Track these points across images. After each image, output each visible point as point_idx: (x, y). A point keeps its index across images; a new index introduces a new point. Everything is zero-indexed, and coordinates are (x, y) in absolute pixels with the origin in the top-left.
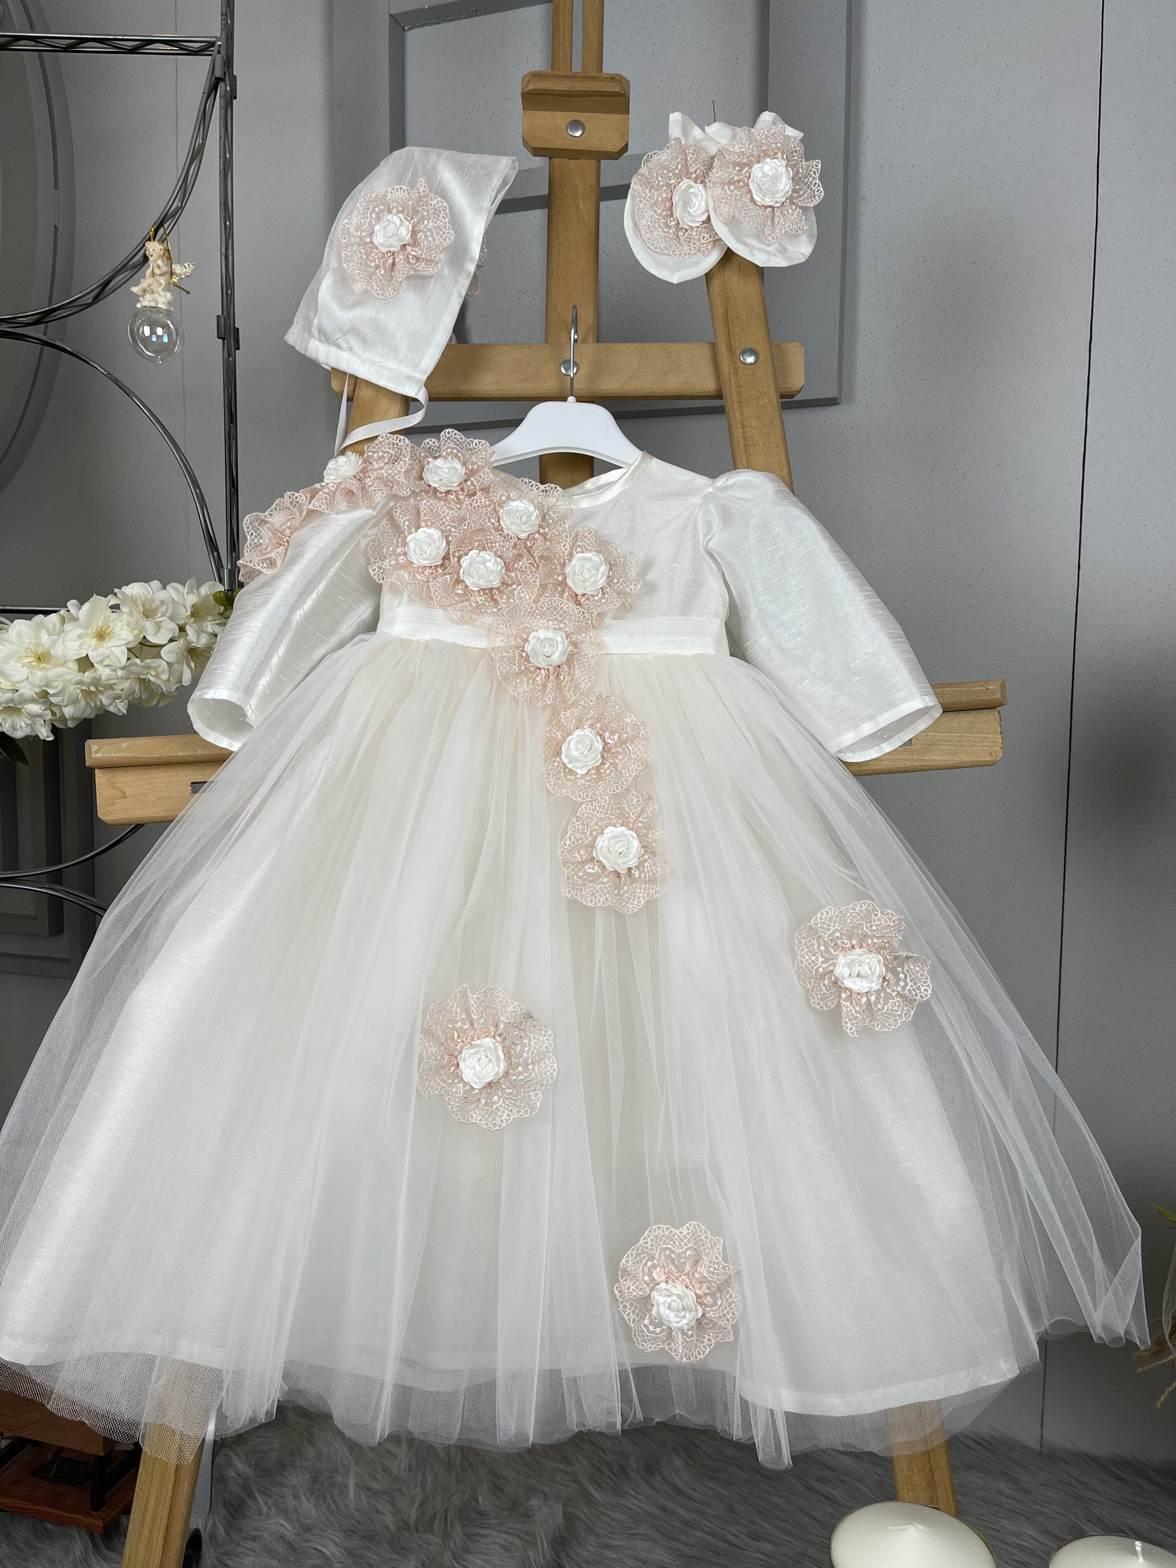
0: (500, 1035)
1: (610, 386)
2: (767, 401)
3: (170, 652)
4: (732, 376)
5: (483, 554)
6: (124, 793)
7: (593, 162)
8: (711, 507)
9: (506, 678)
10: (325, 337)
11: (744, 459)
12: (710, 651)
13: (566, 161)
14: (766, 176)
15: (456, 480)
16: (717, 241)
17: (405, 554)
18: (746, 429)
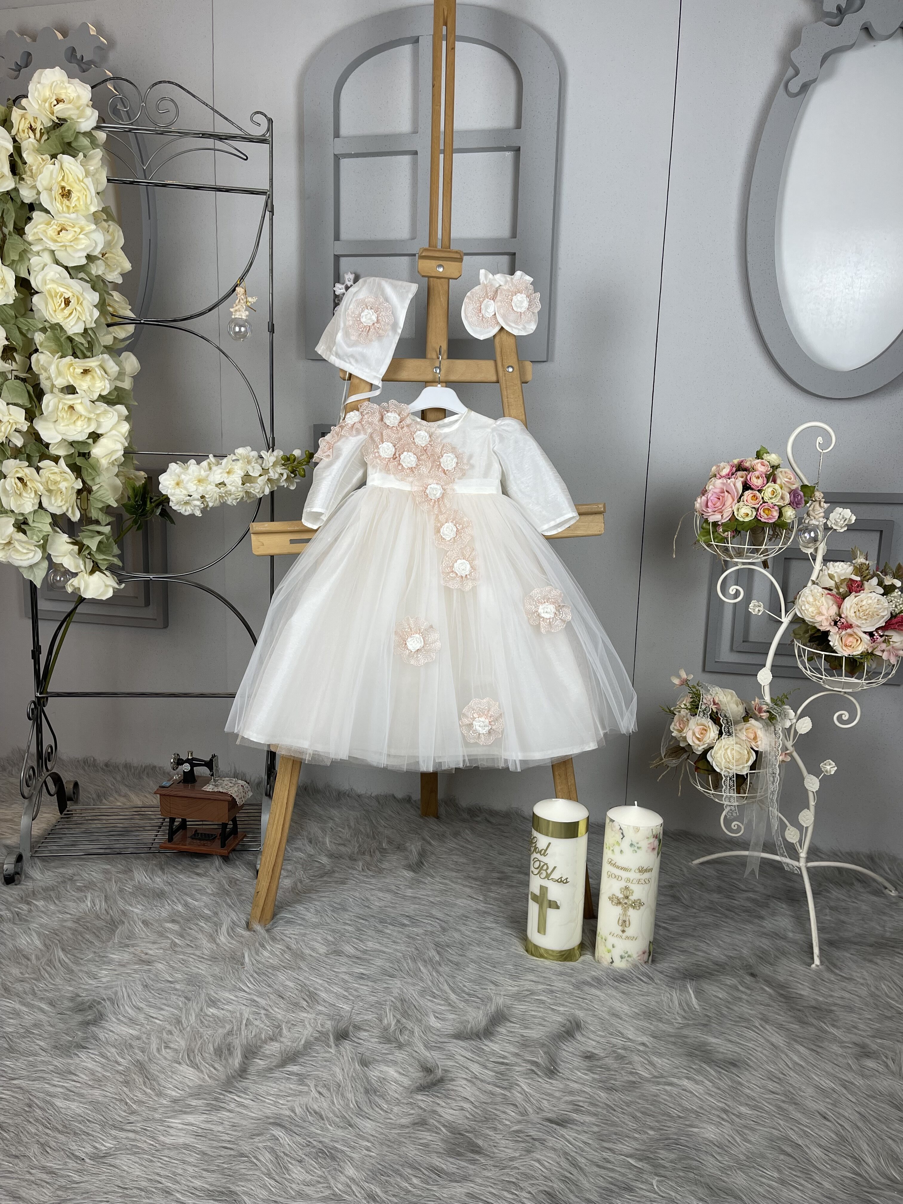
0: (421, 633)
1: (453, 378)
2: (517, 388)
3: (261, 481)
4: (504, 376)
5: (409, 453)
6: (262, 544)
7: (447, 280)
8: (495, 434)
9: (420, 503)
11: (507, 412)
12: (495, 492)
13: (435, 280)
14: (518, 300)
15: (397, 422)
16: (498, 323)
17: (378, 452)
18: (509, 399)
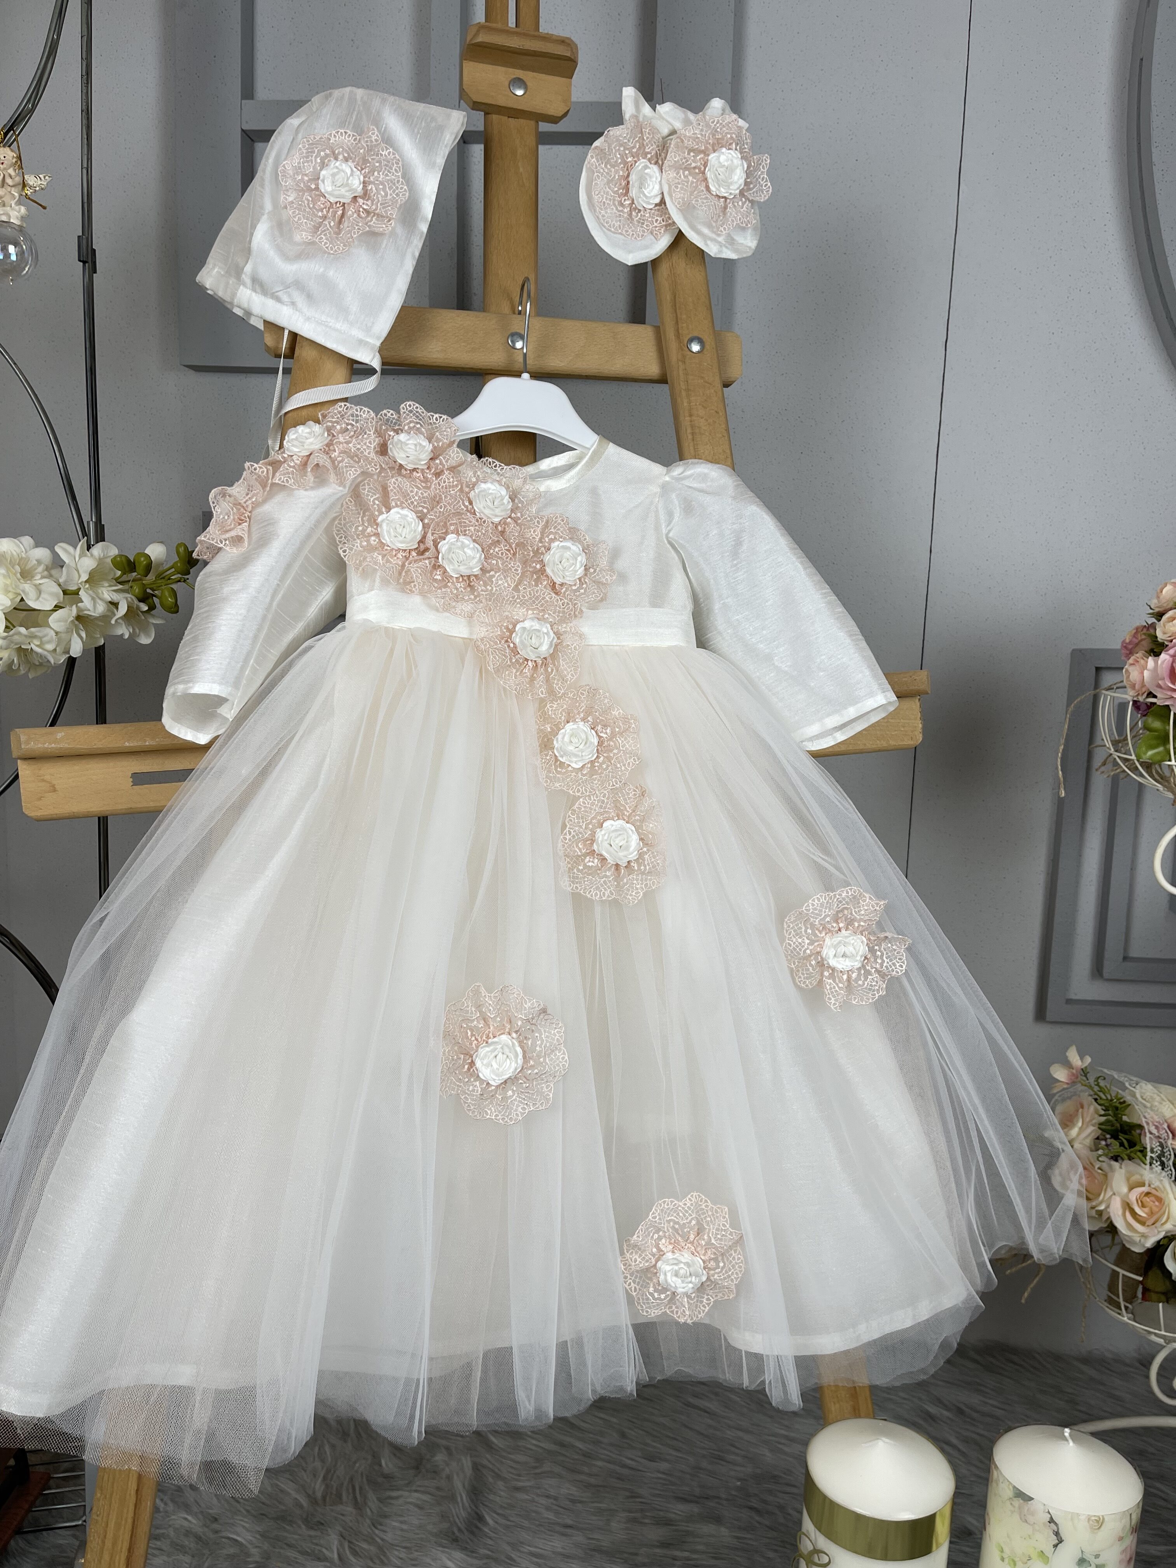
0: (516, 1032)
1: (557, 363)
2: (713, 391)
3: (59, 621)
4: (680, 363)
5: (462, 538)
6: (53, 786)
7: (533, 123)
8: (673, 497)
9: (497, 671)
10: (259, 285)
11: (692, 448)
12: (679, 642)
13: (504, 119)
14: (721, 166)
15: (425, 457)
16: (670, 224)
17: (377, 535)
18: (694, 418)
